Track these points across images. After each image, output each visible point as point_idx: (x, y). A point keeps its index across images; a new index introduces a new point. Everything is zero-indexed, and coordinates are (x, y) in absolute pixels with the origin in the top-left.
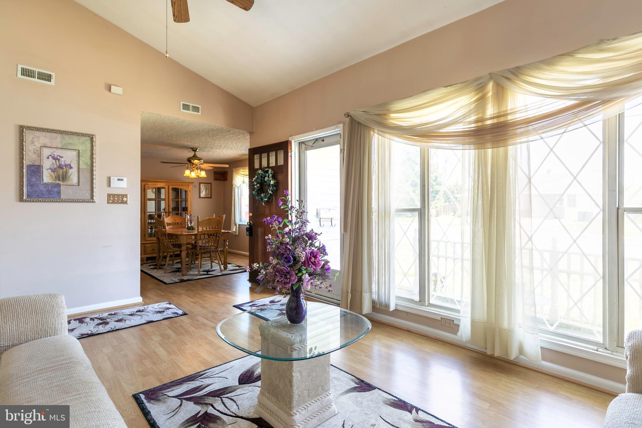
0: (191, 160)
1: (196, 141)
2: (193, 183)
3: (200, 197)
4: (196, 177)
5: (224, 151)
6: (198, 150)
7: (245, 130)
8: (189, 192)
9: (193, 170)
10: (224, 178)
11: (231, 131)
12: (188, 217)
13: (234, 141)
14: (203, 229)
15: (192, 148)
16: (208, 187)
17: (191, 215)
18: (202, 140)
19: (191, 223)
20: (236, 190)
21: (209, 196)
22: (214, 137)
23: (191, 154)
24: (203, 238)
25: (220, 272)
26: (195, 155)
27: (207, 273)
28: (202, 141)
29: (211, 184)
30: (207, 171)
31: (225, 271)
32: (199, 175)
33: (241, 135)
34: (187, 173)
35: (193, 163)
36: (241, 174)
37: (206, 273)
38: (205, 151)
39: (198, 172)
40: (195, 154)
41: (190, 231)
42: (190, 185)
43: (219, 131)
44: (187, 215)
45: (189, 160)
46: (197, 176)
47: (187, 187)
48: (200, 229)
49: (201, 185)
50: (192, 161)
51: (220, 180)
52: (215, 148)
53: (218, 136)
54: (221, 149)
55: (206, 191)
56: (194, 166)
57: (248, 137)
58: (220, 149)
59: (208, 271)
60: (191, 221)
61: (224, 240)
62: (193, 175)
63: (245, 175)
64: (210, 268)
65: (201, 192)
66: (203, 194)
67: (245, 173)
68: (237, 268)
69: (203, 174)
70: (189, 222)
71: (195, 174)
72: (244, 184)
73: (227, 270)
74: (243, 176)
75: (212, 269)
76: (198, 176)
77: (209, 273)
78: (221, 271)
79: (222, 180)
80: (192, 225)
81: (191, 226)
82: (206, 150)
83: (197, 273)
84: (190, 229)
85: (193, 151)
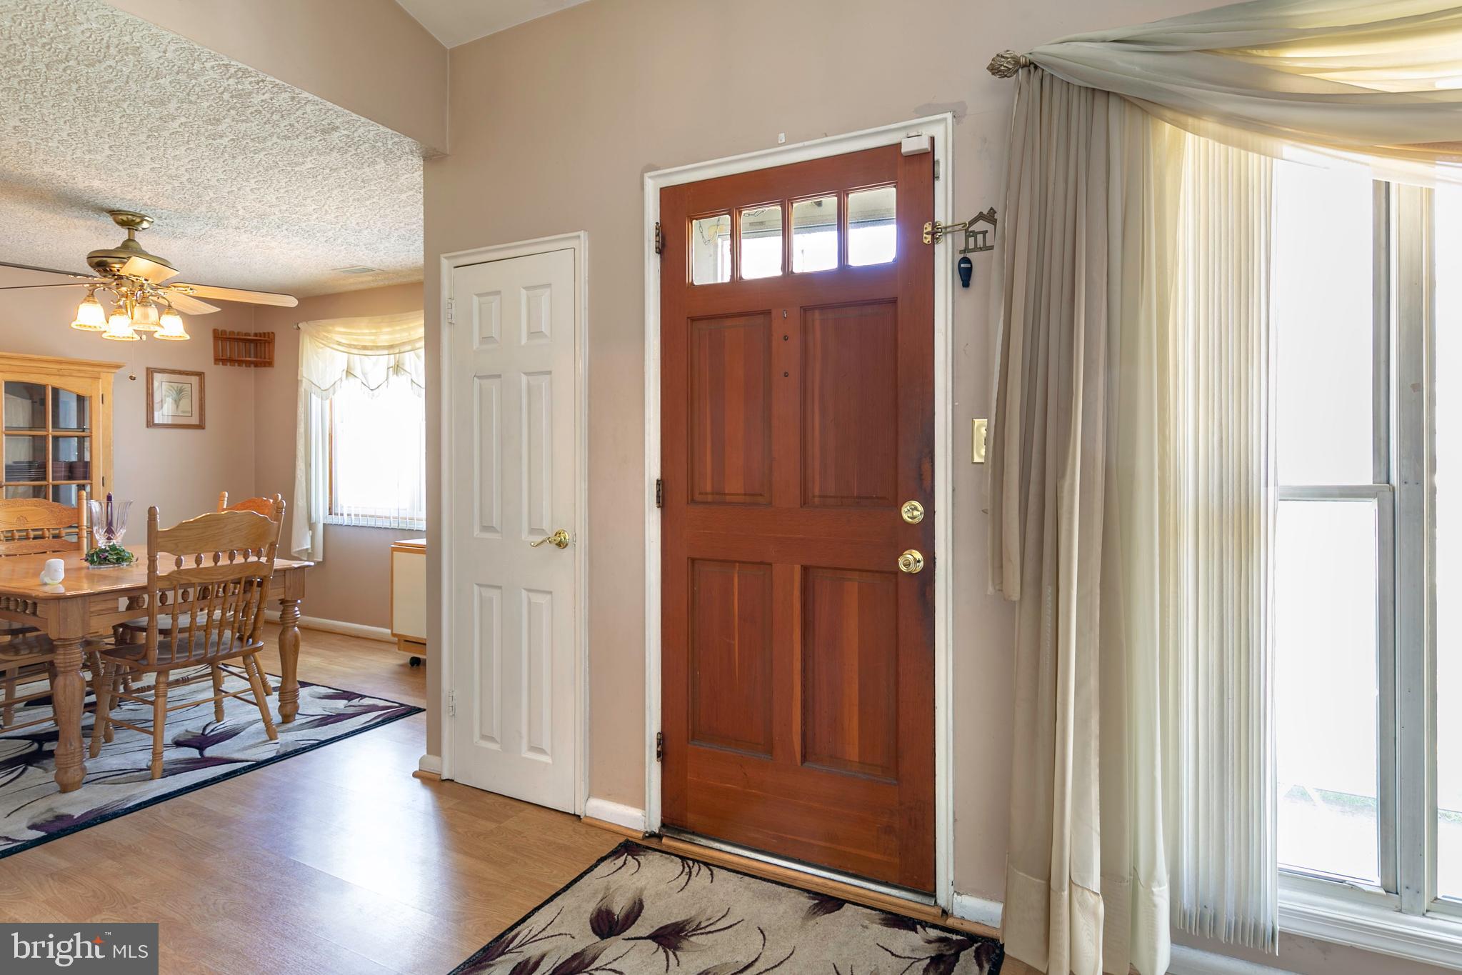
0: (109, 260)
1: (140, 172)
2: (118, 367)
3: (150, 423)
4: (137, 338)
5: (273, 244)
6: (145, 225)
7: (407, 135)
8: (97, 403)
9: (120, 309)
10: (256, 356)
11: (336, 129)
12: (95, 506)
13: (335, 192)
14: (179, 563)
15: (113, 213)
16: (187, 387)
17: (109, 498)
18: (173, 172)
19: (110, 531)
20: (316, 402)
21: (195, 420)
22: (239, 160)
23: (114, 237)
24: (180, 600)
25: (265, 737)
26: (131, 244)
27: (201, 750)
28: (171, 177)
29: (200, 375)
30: (191, 320)
31: (289, 730)
32: (152, 328)
33: (381, 165)
34: (90, 315)
35: (120, 277)
36: (339, 344)
37: (194, 753)
38: (184, 235)
39: (146, 316)
40: (130, 240)
41: (106, 569)
42: (103, 375)
43: (275, 125)
44: (90, 497)
45: (100, 263)
46: (137, 332)
47: (90, 380)
48: (166, 565)
49: (158, 378)
50: (117, 266)
51: (240, 363)
52: (234, 222)
53: (261, 155)
54: (264, 231)
55: (177, 402)
56: (124, 289)
57: (412, 173)
58: (258, 228)
59: (201, 741)
60: (110, 524)
61: (283, 602)
62: (121, 327)
63: (355, 347)
64: (213, 718)
65: (156, 406)
66: (164, 413)
67: (356, 340)
68: (341, 705)
69: (173, 328)
70: (102, 531)
71: (133, 324)
72: (351, 379)
73: (299, 720)
74: (346, 350)
75: (221, 727)
76: (150, 334)
77: (210, 752)
78: (271, 734)
79: (248, 364)
80: (114, 542)
81: (113, 548)
82: (189, 231)
83: (144, 759)
84: (104, 561)
85: (122, 224)
